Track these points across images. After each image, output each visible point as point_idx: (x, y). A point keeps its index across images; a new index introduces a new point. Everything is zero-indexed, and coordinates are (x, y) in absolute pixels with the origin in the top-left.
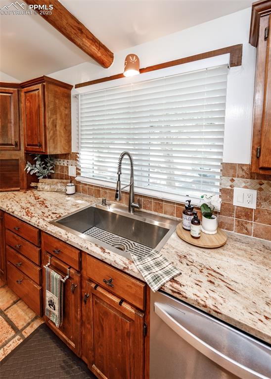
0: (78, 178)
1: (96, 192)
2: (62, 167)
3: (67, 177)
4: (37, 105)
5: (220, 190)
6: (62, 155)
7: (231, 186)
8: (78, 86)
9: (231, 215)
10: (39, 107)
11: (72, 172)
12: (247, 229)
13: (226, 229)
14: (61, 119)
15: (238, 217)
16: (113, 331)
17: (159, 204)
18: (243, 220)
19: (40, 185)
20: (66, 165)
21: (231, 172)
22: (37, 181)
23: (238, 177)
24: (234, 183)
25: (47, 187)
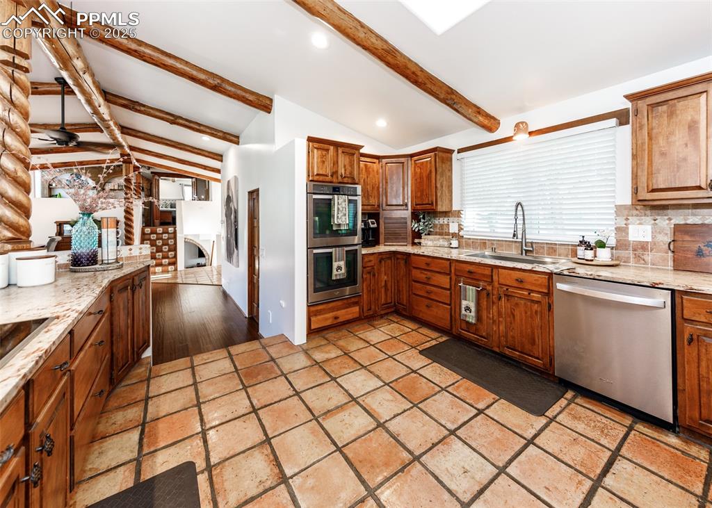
0: (461, 233)
1: (482, 244)
2: (442, 225)
3: (448, 234)
4: (428, 171)
5: (616, 228)
6: (443, 212)
7: (626, 224)
8: (460, 151)
9: (627, 250)
10: (431, 171)
11: (453, 228)
12: (644, 260)
13: (624, 262)
14: (446, 180)
15: (634, 250)
16: (523, 315)
17: (552, 248)
18: (640, 252)
19: (422, 241)
20: (446, 223)
21: (626, 212)
22: (420, 238)
23: (632, 216)
24: (629, 221)
25: (430, 243)
